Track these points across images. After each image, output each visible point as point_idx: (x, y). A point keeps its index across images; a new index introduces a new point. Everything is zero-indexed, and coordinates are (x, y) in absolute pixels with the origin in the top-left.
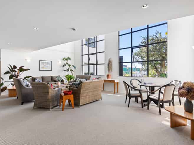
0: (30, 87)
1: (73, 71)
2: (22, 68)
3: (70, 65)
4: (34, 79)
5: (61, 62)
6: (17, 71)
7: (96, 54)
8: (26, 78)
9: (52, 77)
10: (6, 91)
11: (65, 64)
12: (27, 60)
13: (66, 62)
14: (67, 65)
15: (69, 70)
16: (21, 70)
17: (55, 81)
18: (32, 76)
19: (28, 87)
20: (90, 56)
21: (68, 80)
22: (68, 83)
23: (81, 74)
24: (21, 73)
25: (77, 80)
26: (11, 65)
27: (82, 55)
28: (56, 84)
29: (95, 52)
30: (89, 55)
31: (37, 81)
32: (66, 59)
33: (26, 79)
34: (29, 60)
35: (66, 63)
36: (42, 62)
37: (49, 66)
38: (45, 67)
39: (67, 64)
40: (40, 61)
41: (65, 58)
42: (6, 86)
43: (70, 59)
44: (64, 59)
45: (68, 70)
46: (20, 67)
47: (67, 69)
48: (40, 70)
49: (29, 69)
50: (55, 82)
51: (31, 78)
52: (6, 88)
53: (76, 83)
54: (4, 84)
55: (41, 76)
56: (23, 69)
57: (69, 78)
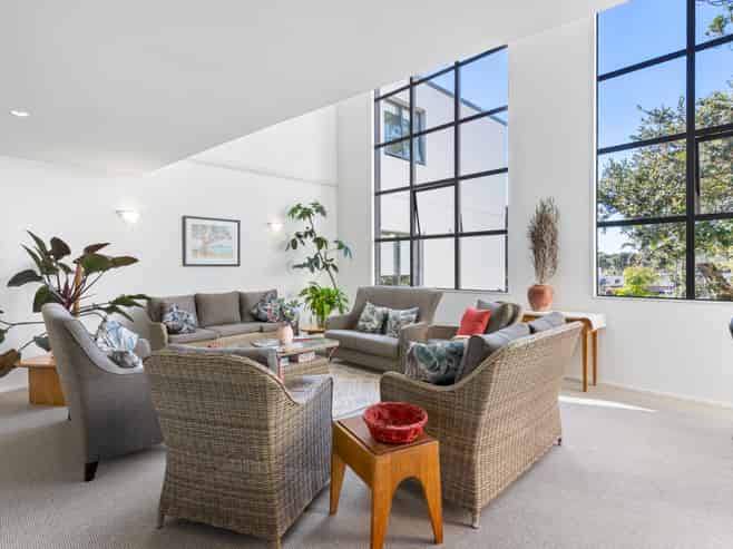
0: (134, 365)
1: (335, 268)
2: (100, 252)
3: (320, 242)
4: (157, 310)
5: (280, 228)
6: (74, 267)
7: (455, 182)
8: (121, 307)
9: (242, 299)
10: (13, 372)
11: (299, 236)
12: (126, 216)
13: (303, 225)
14: (309, 240)
15: (321, 265)
16: (94, 261)
17: (257, 319)
18: (149, 295)
19: (121, 364)
20: (418, 195)
21: (321, 313)
22: (315, 328)
23: (373, 284)
24: (92, 277)
25: (366, 313)
26: (39, 236)
27: (378, 194)
28: (261, 331)
29: (453, 176)
30: (414, 189)
31: (174, 319)
32: (306, 213)
33: (120, 312)
34: (131, 217)
35: (302, 231)
36: (194, 226)
37: (225, 242)
38: (209, 250)
39: (311, 233)
40: (184, 218)
41: (299, 207)
42: (17, 349)
43: (321, 210)
44: (294, 211)
45: (313, 263)
46: (91, 250)
47: (309, 259)
48: (188, 262)
49: (134, 260)
50: (259, 324)
51: (143, 302)
52: (18, 356)
53: (434, 349)
54: (6, 335)
55: (193, 294)
56: (103, 258)
57: (322, 300)
